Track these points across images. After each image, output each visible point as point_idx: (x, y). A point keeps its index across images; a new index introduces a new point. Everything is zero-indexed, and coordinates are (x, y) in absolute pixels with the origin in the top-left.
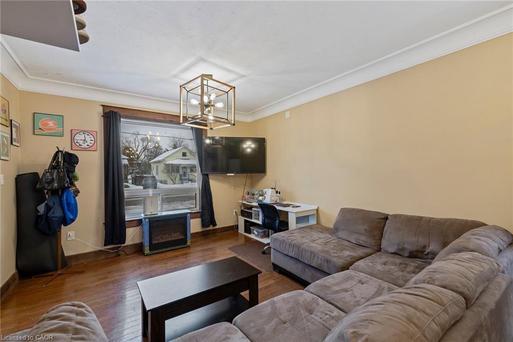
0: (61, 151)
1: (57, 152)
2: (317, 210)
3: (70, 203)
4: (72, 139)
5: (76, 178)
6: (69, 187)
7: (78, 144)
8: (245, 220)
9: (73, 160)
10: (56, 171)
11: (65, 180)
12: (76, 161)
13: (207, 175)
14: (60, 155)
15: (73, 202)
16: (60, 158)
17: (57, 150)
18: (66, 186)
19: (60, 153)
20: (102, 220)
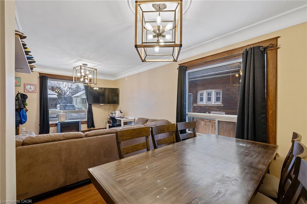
0: (20, 93)
1: (18, 94)
2: (134, 119)
3: (24, 115)
4: (25, 88)
5: (26, 105)
6: (24, 108)
7: (27, 90)
8: (109, 125)
9: (25, 97)
10: (17, 101)
11: (21, 105)
12: (26, 97)
13: (91, 105)
14: (19, 95)
15: (25, 114)
16: (19, 96)
17: (18, 92)
18: (22, 107)
19: (19, 94)
20: (38, 123)
